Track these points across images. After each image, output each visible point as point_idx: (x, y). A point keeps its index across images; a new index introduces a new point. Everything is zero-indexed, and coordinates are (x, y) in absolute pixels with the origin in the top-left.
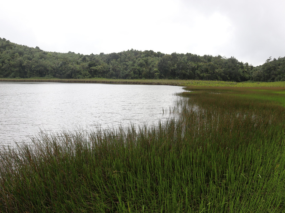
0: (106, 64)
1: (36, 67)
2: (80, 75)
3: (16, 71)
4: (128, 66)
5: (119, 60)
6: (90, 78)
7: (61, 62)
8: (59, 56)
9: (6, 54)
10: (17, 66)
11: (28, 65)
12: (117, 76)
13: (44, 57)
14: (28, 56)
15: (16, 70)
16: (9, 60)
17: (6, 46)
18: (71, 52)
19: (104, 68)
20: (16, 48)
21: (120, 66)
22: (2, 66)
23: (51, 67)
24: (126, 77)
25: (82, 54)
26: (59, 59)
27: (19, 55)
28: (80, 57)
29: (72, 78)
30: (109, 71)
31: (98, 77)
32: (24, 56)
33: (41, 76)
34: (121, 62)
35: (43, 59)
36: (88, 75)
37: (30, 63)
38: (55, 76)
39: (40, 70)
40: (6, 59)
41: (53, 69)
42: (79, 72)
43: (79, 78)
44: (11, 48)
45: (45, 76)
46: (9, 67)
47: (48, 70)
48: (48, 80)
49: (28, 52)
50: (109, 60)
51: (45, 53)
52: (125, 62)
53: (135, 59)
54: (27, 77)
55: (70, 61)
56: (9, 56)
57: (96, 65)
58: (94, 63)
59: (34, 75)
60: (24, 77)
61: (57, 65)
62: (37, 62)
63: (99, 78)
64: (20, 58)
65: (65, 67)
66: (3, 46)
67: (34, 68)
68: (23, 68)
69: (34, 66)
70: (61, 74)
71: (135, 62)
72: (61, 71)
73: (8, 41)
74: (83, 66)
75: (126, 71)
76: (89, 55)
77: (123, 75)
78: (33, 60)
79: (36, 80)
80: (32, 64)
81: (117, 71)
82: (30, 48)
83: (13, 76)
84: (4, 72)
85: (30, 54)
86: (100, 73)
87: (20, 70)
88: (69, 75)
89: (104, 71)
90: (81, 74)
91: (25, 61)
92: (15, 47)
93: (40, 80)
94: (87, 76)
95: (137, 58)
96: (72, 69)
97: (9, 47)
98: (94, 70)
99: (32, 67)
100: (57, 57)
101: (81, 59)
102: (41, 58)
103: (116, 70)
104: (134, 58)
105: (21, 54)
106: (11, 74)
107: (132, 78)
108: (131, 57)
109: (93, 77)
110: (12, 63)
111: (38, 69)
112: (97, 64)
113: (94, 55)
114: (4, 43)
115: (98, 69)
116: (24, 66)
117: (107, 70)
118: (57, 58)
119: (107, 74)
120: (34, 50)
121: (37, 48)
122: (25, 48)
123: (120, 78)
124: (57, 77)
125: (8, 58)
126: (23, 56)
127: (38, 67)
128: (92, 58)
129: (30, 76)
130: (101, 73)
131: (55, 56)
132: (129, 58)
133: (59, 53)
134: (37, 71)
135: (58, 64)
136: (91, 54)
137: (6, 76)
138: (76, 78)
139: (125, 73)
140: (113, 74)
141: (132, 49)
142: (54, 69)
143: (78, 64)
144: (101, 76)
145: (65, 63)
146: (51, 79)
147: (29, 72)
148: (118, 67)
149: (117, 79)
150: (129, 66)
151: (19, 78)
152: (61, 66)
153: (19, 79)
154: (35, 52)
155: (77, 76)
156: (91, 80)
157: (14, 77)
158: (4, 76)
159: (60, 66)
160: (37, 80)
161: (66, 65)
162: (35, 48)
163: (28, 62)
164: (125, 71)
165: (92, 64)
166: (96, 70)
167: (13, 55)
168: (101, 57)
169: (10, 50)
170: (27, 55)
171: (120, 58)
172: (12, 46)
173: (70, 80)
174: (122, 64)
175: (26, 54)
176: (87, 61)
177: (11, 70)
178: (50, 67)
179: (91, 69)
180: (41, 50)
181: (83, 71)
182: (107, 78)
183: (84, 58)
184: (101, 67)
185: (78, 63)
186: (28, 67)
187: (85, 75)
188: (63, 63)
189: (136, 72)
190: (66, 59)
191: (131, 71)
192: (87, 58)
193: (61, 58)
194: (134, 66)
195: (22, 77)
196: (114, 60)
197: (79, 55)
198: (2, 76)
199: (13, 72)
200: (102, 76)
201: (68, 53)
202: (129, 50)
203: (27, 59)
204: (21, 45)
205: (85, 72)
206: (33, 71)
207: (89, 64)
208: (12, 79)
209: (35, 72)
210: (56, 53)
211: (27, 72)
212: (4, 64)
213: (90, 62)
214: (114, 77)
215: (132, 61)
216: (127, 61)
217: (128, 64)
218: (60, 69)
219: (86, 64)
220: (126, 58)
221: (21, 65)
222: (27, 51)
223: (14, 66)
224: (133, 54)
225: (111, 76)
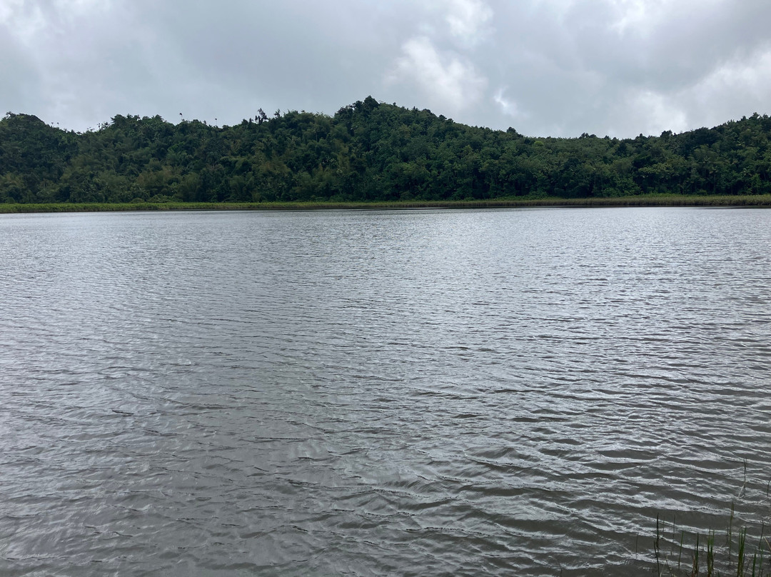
0: (682, 159)
1: (509, 175)
2: (611, 189)
3: (467, 184)
4: (743, 159)
5: (717, 145)
6: (637, 193)
7: (566, 160)
8: (560, 146)
9: (445, 148)
10: (468, 174)
11: (492, 171)
12: (711, 188)
13: (525, 151)
14: (492, 149)
15: (465, 181)
16: (451, 162)
17: (446, 131)
18: (587, 134)
19: (676, 169)
20: (466, 134)
21: (720, 162)
22: (438, 176)
23: (543, 171)
24: (736, 188)
25: (615, 138)
26: (560, 153)
27: (472, 149)
28: (611, 146)
29: (593, 195)
30: (689, 175)
31: (659, 192)
32: (483, 150)
33: (519, 194)
34: (724, 150)
35: (524, 155)
36: (633, 187)
37: (495, 165)
38: (551, 193)
39: (516, 180)
40: (446, 159)
41: (546, 177)
42: (609, 181)
43: (609, 195)
44: (456, 136)
45: (528, 193)
46: (452, 176)
47: (535, 180)
48: (536, 201)
49: (491, 141)
50: (688, 149)
51: (529, 141)
52: (736, 149)
53: (766, 140)
54: (488, 197)
55: (586, 156)
56: (452, 154)
57: (655, 162)
58: (649, 158)
59: (503, 191)
60: (482, 198)
61: (555, 167)
62: (509, 162)
63: (661, 194)
64: (476, 156)
65: (577, 172)
66: (440, 131)
67: (505, 175)
68: (481, 176)
69: (504, 172)
70: (565, 188)
71: (763, 149)
72: (566, 180)
73: (450, 121)
74: (621, 165)
75: (738, 172)
76: (633, 138)
77: (727, 184)
78: (503, 159)
79: (509, 201)
80: (499, 167)
81: (712, 175)
82: (496, 132)
83: (458, 196)
84: (441, 188)
85: (496, 145)
86: (662, 181)
87: (474, 181)
88: (584, 188)
89: (676, 177)
90: (614, 185)
91: (484, 161)
92: (464, 132)
93: (518, 202)
94: (629, 189)
96: (593, 175)
97: (452, 134)
98: (647, 174)
99: (501, 173)
100: (556, 148)
101: (613, 150)
102: (519, 154)
103: (707, 171)
104: (762, 138)
105: (476, 146)
106: (456, 191)
107: (754, 192)
108: (751, 135)
109: (646, 191)
110: (457, 166)
111: (515, 177)
112: (656, 159)
113: (644, 138)
114: (443, 127)
115: (659, 171)
116: (483, 173)
117: (684, 173)
118: (556, 151)
119: (681, 183)
120: (504, 136)
121: (511, 130)
122: (486, 132)
123: (718, 192)
124: (556, 195)
125: (451, 158)
126: (480, 150)
127: (513, 172)
128: (641, 146)
129: (496, 194)
130: (667, 181)
131: (552, 145)
132: (747, 138)
133: (560, 140)
134: (511, 183)
135: (559, 164)
136: (637, 137)
137: (446, 196)
138: (602, 196)
139: (735, 178)
140: (700, 182)
142: (550, 177)
143: (606, 163)
144: (665, 189)
145: (574, 162)
146: (544, 200)
147: (492, 185)
148: (715, 165)
149: (709, 194)
150: (746, 161)
151: (472, 200)
152: (567, 167)
153: (471, 202)
154: (507, 140)
155: (604, 191)
156: (643, 199)
157: (462, 198)
158: (440, 196)
159: (562, 169)
160: (511, 202)
161: (578, 166)
162: (506, 131)
163: (490, 164)
164: (735, 174)
165: (643, 160)
166: (654, 174)
167: (460, 150)
168: (665, 142)
169: (455, 140)
170: (489, 149)
171: (719, 142)
172: (458, 131)
173: (589, 200)
174: (726, 154)
175: (488, 145)
176: (628, 155)
177: (455, 182)
178: (540, 172)
179: (639, 174)
180: (520, 136)
181: (620, 177)
182: (682, 192)
183: (621, 147)
184: (667, 166)
185: (605, 160)
186: (491, 174)
187: (626, 187)
188: (571, 160)
189: (767, 173)
190: (577, 151)
191: (752, 173)
192: (629, 147)
193: (566, 150)
194: (762, 159)
195: (477, 197)
196: (702, 146)
197: (607, 140)
198: (437, 195)
199: (460, 186)
200: (669, 188)
201: (580, 138)
202: (744, 117)
203: (489, 157)
204: (476, 127)
205: (625, 180)
206: (502, 183)
207: (635, 161)
208: (459, 202)
209: (506, 184)
210: (554, 140)
211: (489, 186)
212: (441, 170)
213: (636, 155)
214: (701, 191)
215: (756, 146)
216: (741, 148)
217: (744, 154)
218: (565, 175)
219: (627, 162)
220: (736, 138)
221: (476, 170)
222: (490, 139)
223: (462, 174)
224: (759, 126)
225: (693, 188)
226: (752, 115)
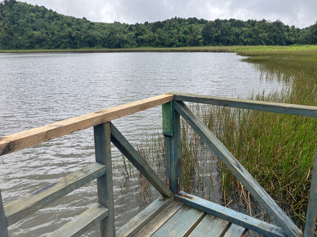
0: (152, 33)
1: (85, 38)
2: (128, 45)
3: (67, 42)
5: (164, 28)
6: (137, 47)
7: (109, 33)
8: (106, 26)
9: (54, 25)
10: (67, 37)
11: (78, 36)
12: (163, 45)
13: (91, 28)
14: (77, 26)
15: (66, 40)
16: (58, 31)
17: (54, 17)
18: (116, 22)
19: (151, 37)
20: (64, 19)
21: (166, 35)
22: (52, 38)
23: (100, 37)
24: (170, 45)
25: (127, 24)
26: (106, 29)
27: (67, 26)
28: (126, 27)
29: (121, 47)
30: (155, 40)
32: (72, 27)
33: (91, 47)
34: (166, 30)
35: (91, 29)
36: (136, 44)
37: (79, 34)
38: (104, 46)
39: (89, 40)
40: (55, 30)
41: (101, 40)
42: (126, 42)
43: (127, 47)
44: (59, 20)
45: (94, 46)
46: (59, 38)
47: (97, 41)
50: (154, 29)
51: (92, 24)
52: (170, 30)
53: (180, 27)
54: (77, 48)
55: (117, 31)
56: (58, 28)
57: (143, 34)
58: (141, 33)
59: (84, 45)
60: (74, 48)
61: (105, 35)
62: (85, 33)
63: (146, 47)
64: (70, 29)
65: (114, 37)
66: (51, 17)
67: (83, 38)
68: (73, 38)
69: (83, 37)
70: (109, 44)
71: (179, 30)
72: (110, 41)
73: (55, 13)
74: (130, 35)
75: (171, 39)
76: (134, 24)
77: (168, 43)
78: (82, 31)
79: (87, 50)
80: (81, 35)
81: (163, 40)
82: (77, 19)
83: (63, 47)
84: (55, 44)
85: (78, 24)
86: (146, 42)
87: (70, 41)
88: (117, 44)
89: (151, 40)
90: (129, 43)
91: (74, 32)
92: (62, 18)
93: (90, 50)
94: (134, 45)
95: (181, 26)
96: (120, 39)
97: (57, 18)
98: (140, 39)
99: (81, 37)
100: (104, 27)
101: (127, 29)
102: (89, 29)
103: (161, 38)
104: (178, 26)
105: (69, 25)
106: (62, 45)
107: (177, 47)
109: (141, 46)
110: (62, 34)
111: (88, 39)
112: (143, 33)
113: (138, 24)
114: (52, 15)
115: (145, 38)
116: (74, 37)
117: (153, 39)
118: (105, 29)
119: (153, 43)
120: (81, 21)
121: (84, 18)
122: (73, 18)
123: (165, 46)
124: (106, 47)
127: (87, 37)
128: (137, 27)
129: (80, 47)
130: (148, 42)
131: (102, 26)
132: (174, 26)
133: (106, 24)
134: (86, 42)
135: (106, 34)
136: (136, 24)
137: (57, 47)
138: (124, 48)
139: (170, 41)
140: (159, 43)
141: (176, 17)
142: (103, 39)
143: (125, 34)
144: (147, 45)
145: (112, 33)
146: (101, 49)
147: (78, 42)
148: (164, 36)
149: (162, 47)
150: (174, 35)
151: (70, 49)
152: (109, 36)
153: (70, 50)
154: (83, 23)
155: (125, 46)
156: (140, 49)
157: (65, 48)
158: (55, 47)
159: (108, 36)
160: (88, 50)
161: (114, 35)
162: (82, 19)
163: (77, 33)
165: (138, 33)
166: (143, 39)
167: (62, 26)
168: (146, 26)
169: (58, 22)
171: (165, 27)
172: (60, 17)
173: (119, 49)
174: (167, 32)
175: (74, 25)
176: (133, 31)
177: (61, 41)
178: (98, 37)
179: (138, 39)
180: (88, 21)
181: (131, 40)
182: (153, 46)
183: (130, 28)
184: (148, 36)
185: (125, 33)
186: (77, 38)
187: (133, 44)
188: (111, 33)
189: (180, 39)
190: (113, 29)
191: (176, 39)
192: (133, 28)
193: (108, 28)
194: (179, 34)
195: (72, 48)
196: (159, 28)
197: (124, 25)
198: (53, 47)
199: (64, 43)
200: (149, 45)
201: (114, 23)
202: (172, 18)
203: (76, 30)
204: (68, 16)
205: (133, 41)
206: (83, 42)
207: (136, 34)
208: (64, 50)
209: (85, 42)
210: (103, 24)
211: (77, 43)
212: (54, 35)
213: (136, 31)
214: (160, 46)
215: (176, 29)
216: (172, 30)
217: (173, 32)
218: (109, 39)
219: (133, 34)
220: (170, 26)
221: (70, 36)
222: (75, 22)
223: (63, 37)
224: (177, 22)
225: (157, 45)
226: (175, 17)
